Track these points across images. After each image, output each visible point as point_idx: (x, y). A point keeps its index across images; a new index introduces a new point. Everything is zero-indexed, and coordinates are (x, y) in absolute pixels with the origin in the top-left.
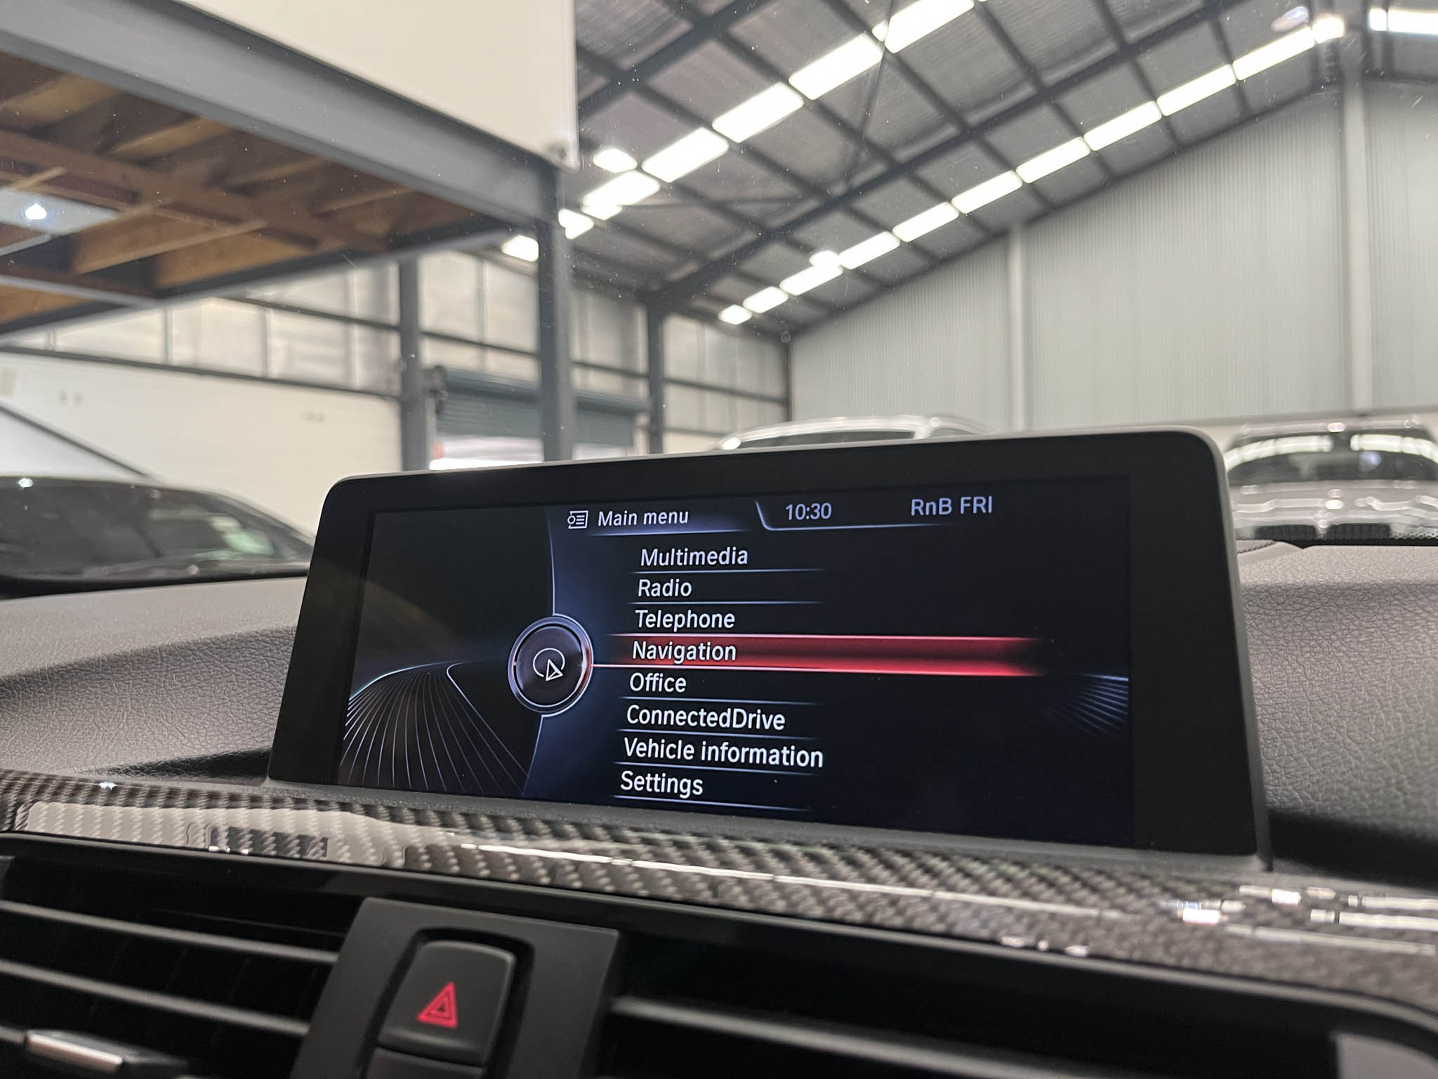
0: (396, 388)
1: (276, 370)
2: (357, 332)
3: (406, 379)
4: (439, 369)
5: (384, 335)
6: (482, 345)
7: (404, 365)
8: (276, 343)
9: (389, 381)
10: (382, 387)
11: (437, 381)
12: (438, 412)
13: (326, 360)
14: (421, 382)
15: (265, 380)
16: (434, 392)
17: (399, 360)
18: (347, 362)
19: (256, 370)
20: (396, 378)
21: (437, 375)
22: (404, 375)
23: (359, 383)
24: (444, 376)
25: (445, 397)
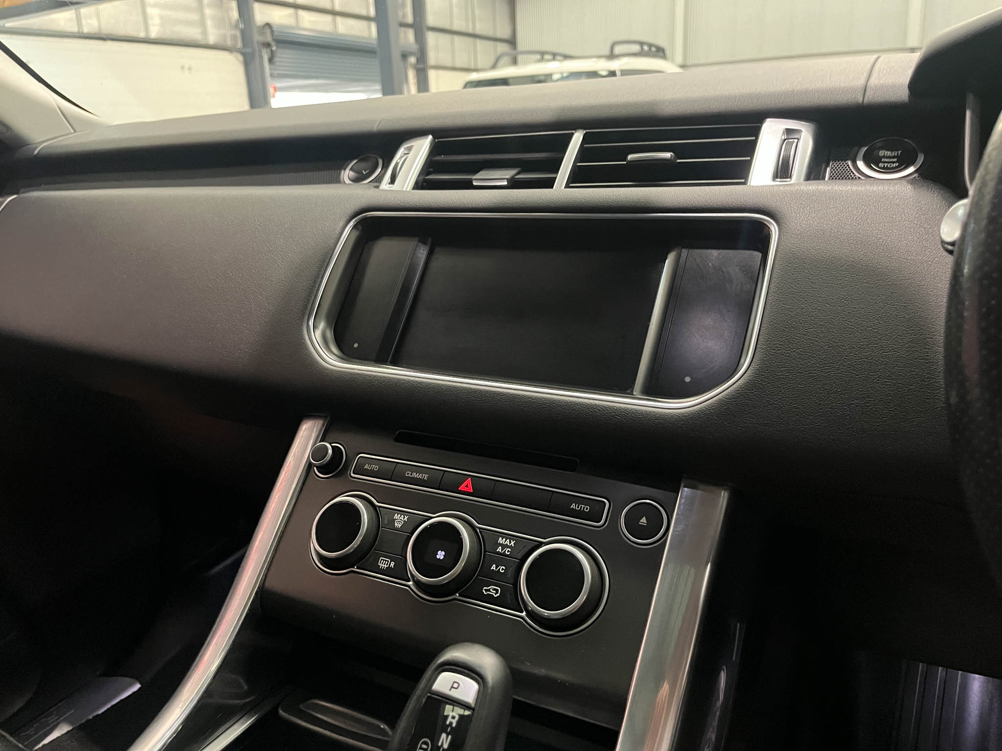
0: (240, 45)
1: (154, 34)
3: (245, 35)
4: (268, 25)
7: (241, 26)
9: (234, 37)
10: (229, 43)
11: (269, 39)
12: (271, 60)
13: (187, 23)
14: (257, 38)
15: (148, 41)
16: (268, 45)
17: (238, 21)
18: (202, 23)
19: (142, 35)
20: (238, 34)
21: (268, 31)
22: (243, 32)
23: (212, 40)
24: (272, 32)
25: (274, 48)
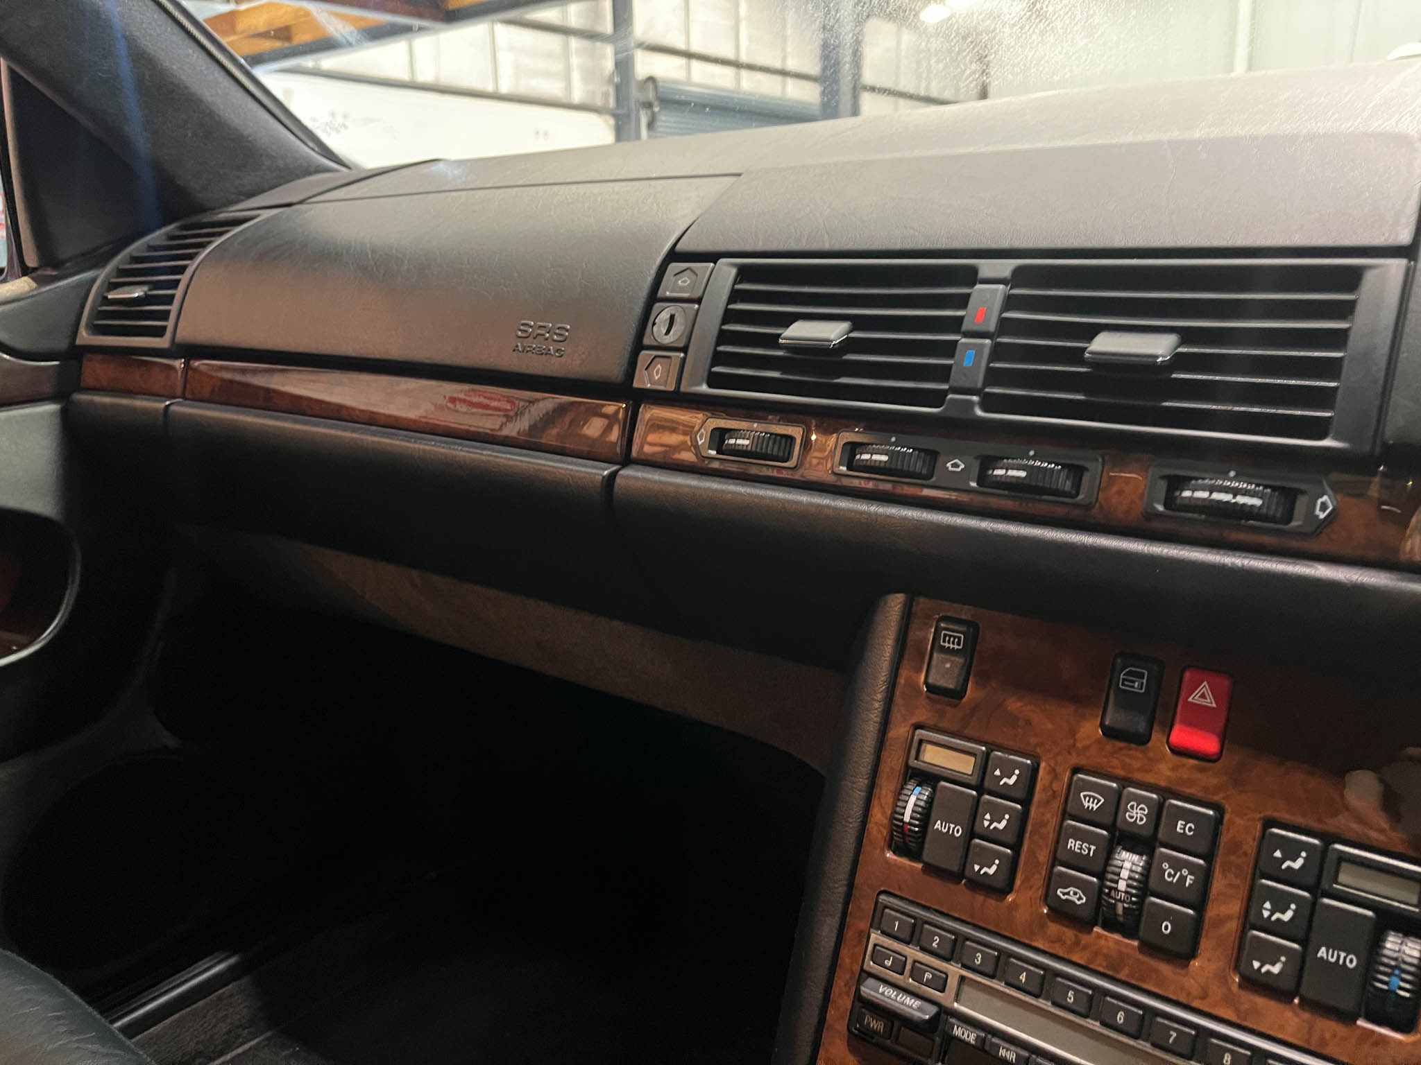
0: (612, 103)
1: (504, 89)
2: (574, 43)
3: (621, 92)
4: (651, 79)
5: (599, 44)
6: (689, 55)
7: (616, 79)
8: (505, 59)
9: (606, 95)
10: (599, 102)
11: (651, 95)
12: (650, 125)
13: (548, 75)
14: (635, 94)
15: (496, 97)
16: (649, 105)
17: (613, 73)
18: (567, 75)
19: (490, 88)
20: (611, 90)
21: (650, 86)
22: (618, 88)
23: (577, 96)
24: (656, 88)
25: (656, 109)
